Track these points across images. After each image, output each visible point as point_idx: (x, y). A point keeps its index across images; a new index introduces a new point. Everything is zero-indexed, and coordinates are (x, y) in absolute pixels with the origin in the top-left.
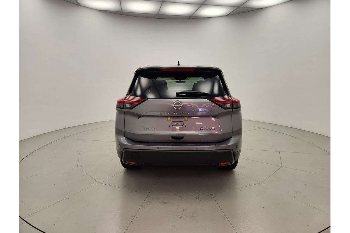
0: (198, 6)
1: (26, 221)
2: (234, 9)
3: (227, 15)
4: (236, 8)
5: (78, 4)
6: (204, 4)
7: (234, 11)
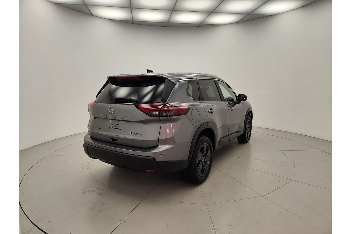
0: (208, 14)
1: (37, 226)
2: (243, 17)
3: (237, 23)
4: (245, 15)
5: (91, 14)
6: (214, 11)
7: (245, 18)
